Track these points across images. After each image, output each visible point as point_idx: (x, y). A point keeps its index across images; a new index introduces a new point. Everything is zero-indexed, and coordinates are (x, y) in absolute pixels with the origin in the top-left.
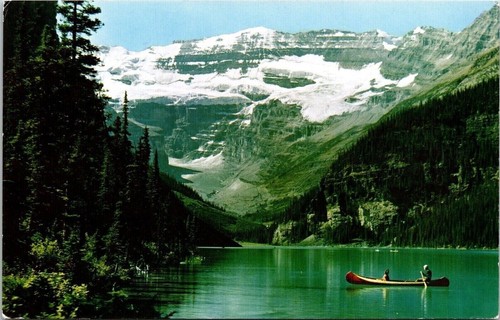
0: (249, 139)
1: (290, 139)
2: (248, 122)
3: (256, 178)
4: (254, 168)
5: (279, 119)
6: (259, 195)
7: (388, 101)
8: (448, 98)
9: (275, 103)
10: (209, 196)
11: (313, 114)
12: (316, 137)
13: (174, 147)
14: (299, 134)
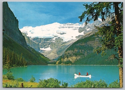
0: (54, 45)
1: (62, 44)
2: (54, 41)
3: (56, 52)
4: (55, 50)
5: (60, 41)
6: (56, 56)
7: (79, 37)
8: (85, 38)
9: (59, 38)
10: (46, 56)
11: (65, 40)
12: (66, 44)
13: (41, 46)
14: (63, 44)
